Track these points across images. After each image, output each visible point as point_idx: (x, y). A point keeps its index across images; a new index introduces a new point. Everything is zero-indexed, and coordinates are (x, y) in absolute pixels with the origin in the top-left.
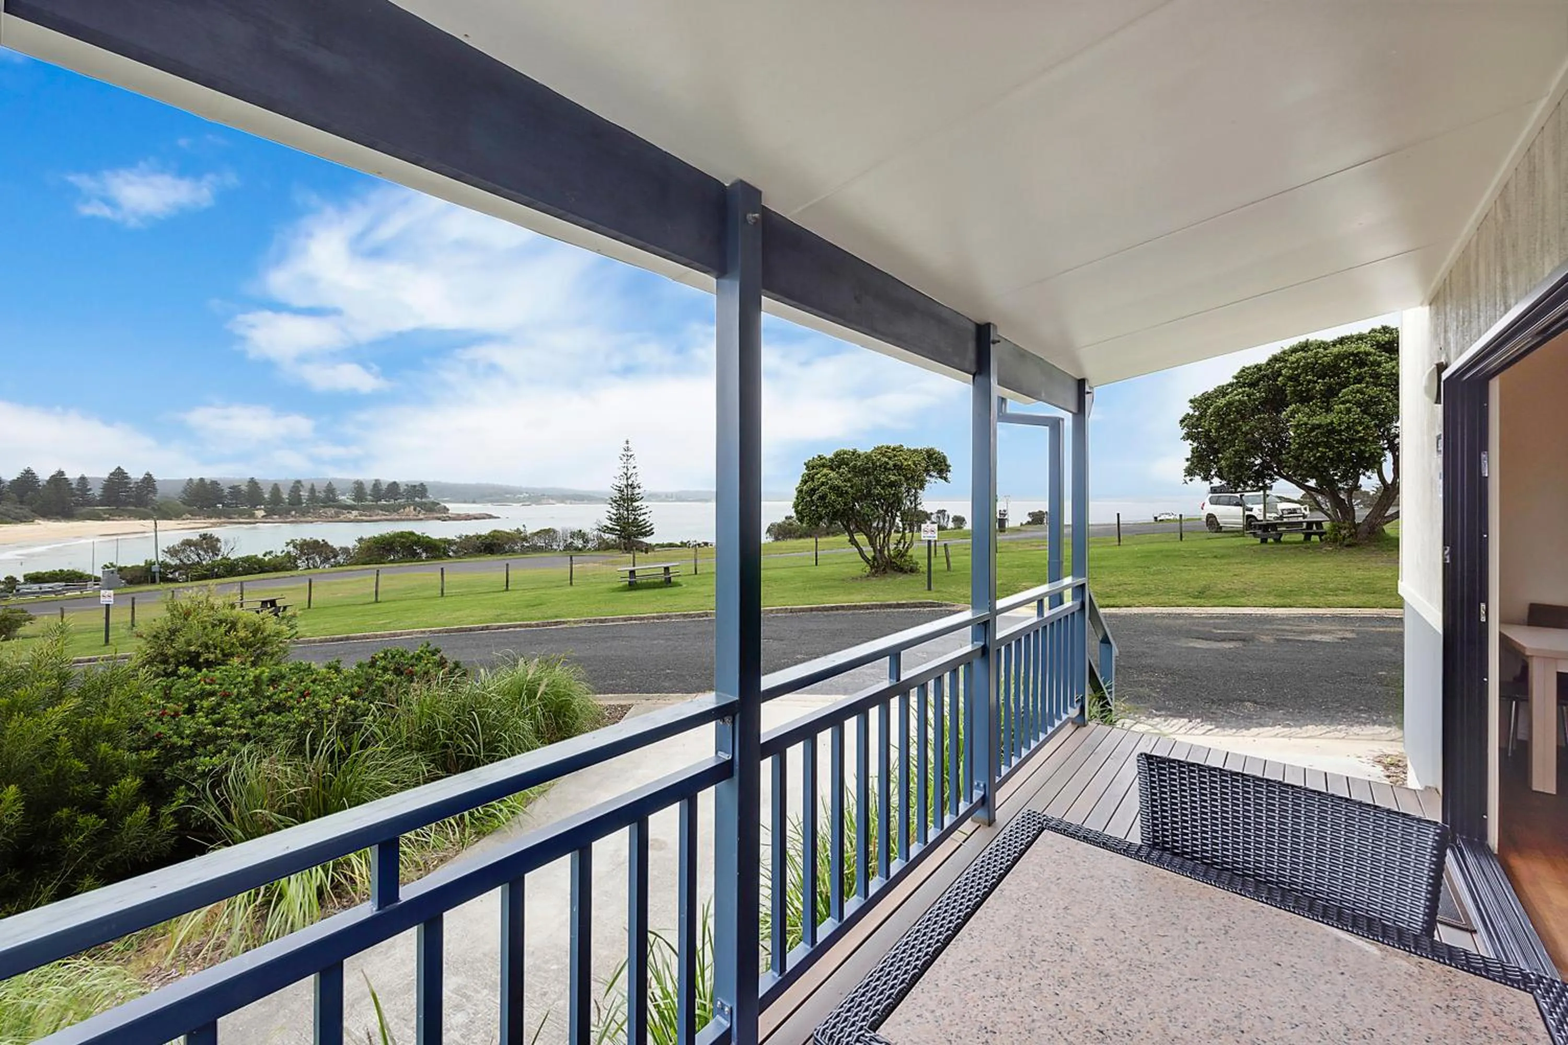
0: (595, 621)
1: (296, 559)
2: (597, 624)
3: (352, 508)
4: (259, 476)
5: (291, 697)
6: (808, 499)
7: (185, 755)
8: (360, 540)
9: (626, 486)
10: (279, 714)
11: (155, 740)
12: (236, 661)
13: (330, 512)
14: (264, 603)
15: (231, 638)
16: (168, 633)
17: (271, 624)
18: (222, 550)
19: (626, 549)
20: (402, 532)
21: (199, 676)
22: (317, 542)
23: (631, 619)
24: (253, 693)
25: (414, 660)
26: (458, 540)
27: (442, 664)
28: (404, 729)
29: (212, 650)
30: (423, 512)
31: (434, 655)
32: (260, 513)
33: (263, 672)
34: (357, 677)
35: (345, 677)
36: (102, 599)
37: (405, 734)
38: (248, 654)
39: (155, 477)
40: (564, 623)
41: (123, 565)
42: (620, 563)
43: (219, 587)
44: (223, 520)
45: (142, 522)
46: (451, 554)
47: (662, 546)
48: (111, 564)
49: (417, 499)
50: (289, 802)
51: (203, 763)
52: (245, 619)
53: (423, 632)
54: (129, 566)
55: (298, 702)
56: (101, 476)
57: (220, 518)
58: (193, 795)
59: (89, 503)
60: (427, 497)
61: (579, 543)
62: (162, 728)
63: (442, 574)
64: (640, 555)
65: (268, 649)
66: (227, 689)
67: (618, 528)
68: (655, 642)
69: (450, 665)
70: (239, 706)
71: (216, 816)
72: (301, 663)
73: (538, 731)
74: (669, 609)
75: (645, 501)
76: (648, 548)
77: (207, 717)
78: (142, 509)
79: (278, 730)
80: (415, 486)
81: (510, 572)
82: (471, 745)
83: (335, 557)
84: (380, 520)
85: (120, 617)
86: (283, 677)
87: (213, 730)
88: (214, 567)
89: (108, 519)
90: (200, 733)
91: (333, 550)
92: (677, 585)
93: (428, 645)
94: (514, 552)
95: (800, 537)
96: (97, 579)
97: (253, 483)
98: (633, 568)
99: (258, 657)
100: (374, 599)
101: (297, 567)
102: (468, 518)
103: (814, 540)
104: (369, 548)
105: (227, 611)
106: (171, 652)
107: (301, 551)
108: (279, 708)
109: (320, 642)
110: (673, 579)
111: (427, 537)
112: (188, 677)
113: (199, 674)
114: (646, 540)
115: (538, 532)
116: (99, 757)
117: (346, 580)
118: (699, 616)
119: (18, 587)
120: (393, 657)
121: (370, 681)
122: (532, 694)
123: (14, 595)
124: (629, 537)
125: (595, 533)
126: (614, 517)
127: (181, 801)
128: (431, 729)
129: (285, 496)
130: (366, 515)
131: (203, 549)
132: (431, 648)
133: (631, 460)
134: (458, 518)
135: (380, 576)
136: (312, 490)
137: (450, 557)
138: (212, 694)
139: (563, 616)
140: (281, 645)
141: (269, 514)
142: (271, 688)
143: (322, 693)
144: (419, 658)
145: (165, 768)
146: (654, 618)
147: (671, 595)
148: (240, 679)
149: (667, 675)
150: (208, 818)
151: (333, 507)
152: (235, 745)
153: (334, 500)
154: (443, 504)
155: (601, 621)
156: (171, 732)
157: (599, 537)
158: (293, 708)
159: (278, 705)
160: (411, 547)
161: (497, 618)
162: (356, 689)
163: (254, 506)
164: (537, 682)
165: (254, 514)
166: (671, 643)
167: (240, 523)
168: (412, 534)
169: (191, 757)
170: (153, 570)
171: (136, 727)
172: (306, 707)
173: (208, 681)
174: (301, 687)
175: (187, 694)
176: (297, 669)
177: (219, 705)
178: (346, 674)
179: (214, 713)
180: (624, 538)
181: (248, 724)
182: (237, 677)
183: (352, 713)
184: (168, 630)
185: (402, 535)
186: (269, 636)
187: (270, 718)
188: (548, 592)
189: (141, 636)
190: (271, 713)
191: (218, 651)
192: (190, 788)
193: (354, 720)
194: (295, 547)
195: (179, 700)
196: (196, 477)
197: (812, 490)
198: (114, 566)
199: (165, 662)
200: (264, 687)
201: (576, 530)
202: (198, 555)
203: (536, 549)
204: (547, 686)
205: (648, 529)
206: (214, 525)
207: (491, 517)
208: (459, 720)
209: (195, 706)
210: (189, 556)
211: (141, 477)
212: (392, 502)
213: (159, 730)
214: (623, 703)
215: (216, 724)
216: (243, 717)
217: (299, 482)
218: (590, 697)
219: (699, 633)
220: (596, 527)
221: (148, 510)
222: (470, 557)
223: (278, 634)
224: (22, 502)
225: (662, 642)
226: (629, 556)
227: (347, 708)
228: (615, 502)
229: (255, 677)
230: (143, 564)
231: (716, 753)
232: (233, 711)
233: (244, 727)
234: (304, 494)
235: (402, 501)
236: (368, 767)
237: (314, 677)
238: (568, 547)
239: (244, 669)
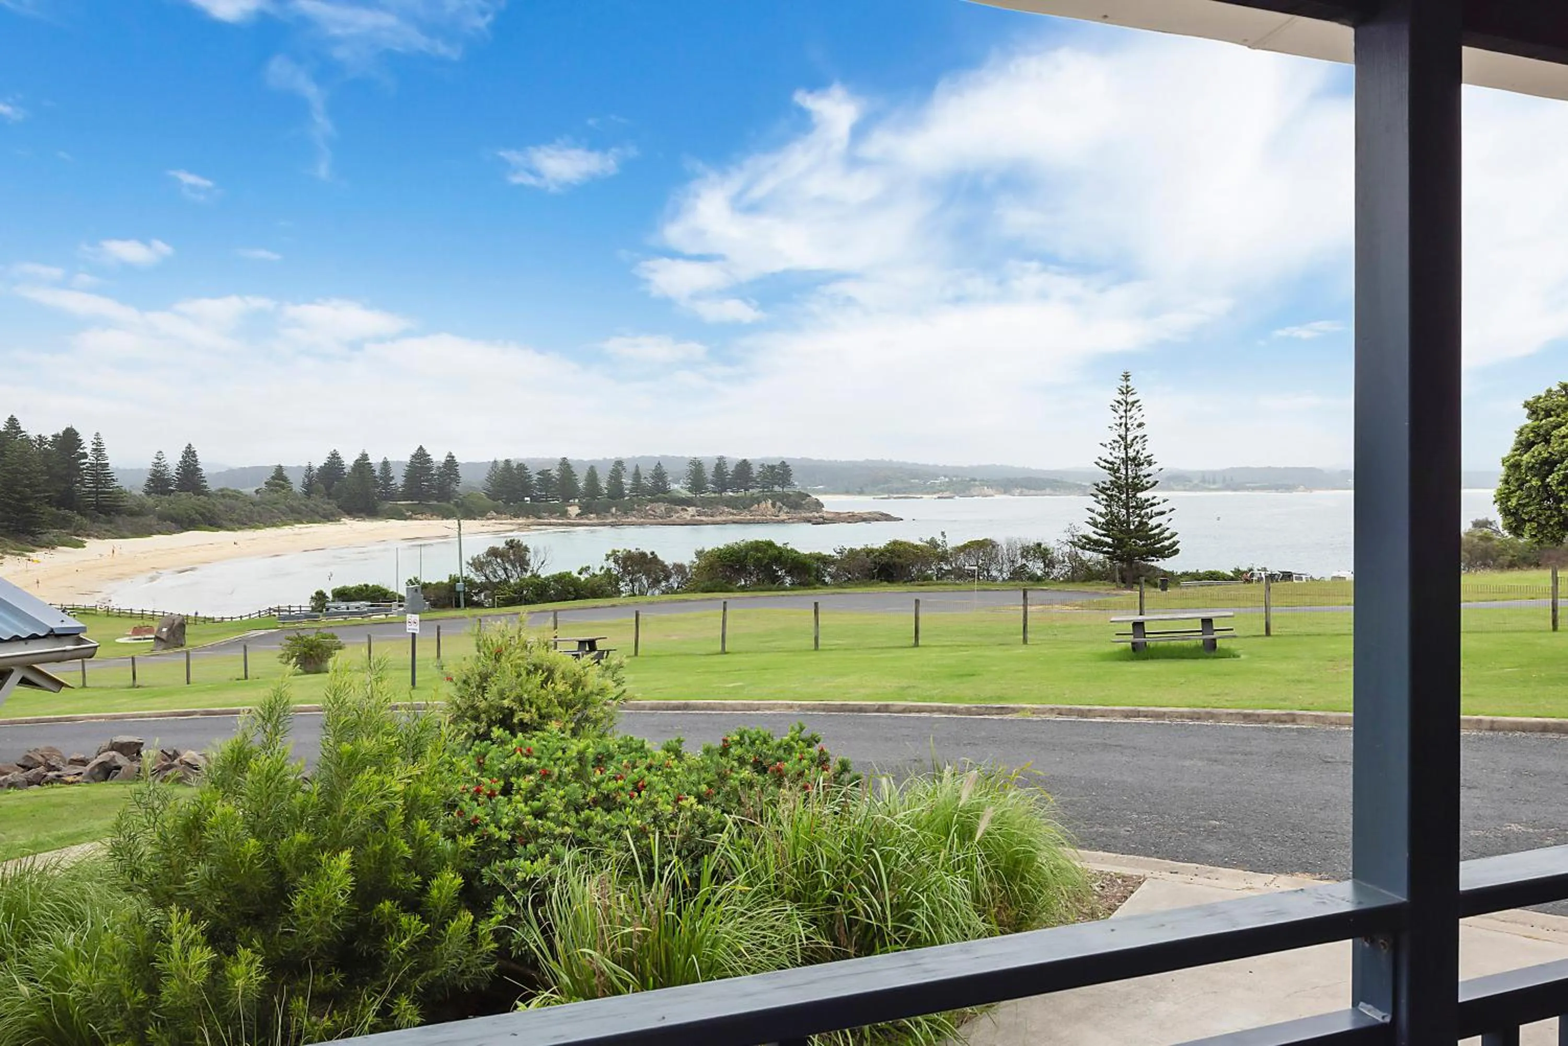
0: (1070, 712)
1: (617, 580)
2: (1073, 719)
3: (687, 502)
4: (574, 456)
5: (622, 789)
6: (1535, 482)
7: (504, 853)
8: (699, 554)
9: (1125, 461)
10: (608, 811)
11: (472, 826)
12: (553, 726)
13: (661, 508)
14: (582, 643)
15: (548, 692)
16: (478, 678)
17: (594, 678)
18: (532, 563)
19: (1123, 580)
20: (757, 542)
21: (515, 743)
22: (643, 555)
23: (1138, 714)
24: (578, 775)
25: (781, 752)
26: (838, 557)
27: (822, 762)
28: (770, 857)
29: (527, 707)
30: (785, 509)
31: (809, 746)
32: (574, 510)
33: (588, 747)
34: (705, 769)
35: (689, 769)
36: (408, 626)
37: (773, 872)
38: (567, 718)
39: (458, 460)
40: (1014, 710)
41: (427, 582)
42: (1116, 608)
43: (532, 616)
44: (531, 520)
45: (445, 521)
46: (827, 579)
47: (1196, 577)
48: (415, 579)
49: (777, 488)
50: (623, 946)
51: (524, 868)
52: (563, 666)
53: (791, 707)
54: (434, 582)
55: (631, 797)
56: (403, 460)
57: (528, 518)
58: (513, 912)
59: (391, 495)
60: (791, 485)
61: (1037, 568)
62: (479, 812)
63: (816, 612)
64: (1151, 593)
65: (590, 712)
66: (546, 765)
67: (1109, 540)
68: (1187, 763)
69: (834, 766)
70: (561, 792)
71: (538, 947)
72: (631, 739)
73: (977, 898)
74: (1213, 700)
75: (1163, 489)
76: (1167, 580)
77: (526, 802)
78: (444, 504)
79: (608, 835)
80: (772, 468)
81: (921, 615)
82: (871, 905)
83: (667, 578)
84: (725, 523)
85: (426, 651)
86: (611, 757)
87: (533, 823)
88: (522, 588)
89: (410, 518)
90: (518, 824)
91: (664, 567)
92: (1229, 654)
93: (802, 729)
94: (928, 578)
95: (1512, 565)
96: (402, 599)
97: (565, 464)
98: (1140, 618)
99: (578, 722)
100: (720, 648)
101: (620, 592)
102: (853, 518)
103: (1549, 573)
104: (711, 566)
105: (543, 652)
106: (483, 705)
107: (625, 568)
108: (608, 803)
109: (652, 709)
110: (1219, 643)
111: (792, 550)
112: (503, 742)
113: (514, 740)
114: (1165, 564)
115: (965, 547)
116: (417, 837)
117: (682, 615)
118: (1277, 719)
119: (327, 605)
120: (753, 743)
121: (723, 778)
122: (966, 833)
123: (325, 615)
124: (1128, 558)
125: (1067, 549)
126: (1100, 520)
127: (501, 917)
128: (809, 869)
129: (603, 485)
130: (705, 514)
131: (510, 561)
132: (805, 735)
133: (1134, 410)
134: (837, 518)
135: (728, 610)
136: (637, 475)
137: (825, 584)
138: (530, 771)
139: (1012, 699)
140: (606, 708)
141: (586, 510)
142: (598, 772)
143: (659, 787)
144: (789, 749)
145: (482, 868)
146: (1182, 716)
147: (1216, 675)
148: (560, 753)
149: (1212, 832)
150: (529, 947)
151: (663, 500)
152: (559, 848)
153: (666, 491)
154: (814, 497)
155: (1081, 714)
156: (488, 818)
157: (1074, 557)
158: (624, 805)
159: (607, 797)
160: (768, 567)
161: (902, 693)
162: (704, 788)
163: (567, 498)
164: (974, 812)
165: (567, 511)
166: (1217, 767)
167: (550, 524)
168: (770, 544)
169: (511, 858)
170: (458, 589)
171: (451, 806)
172: (641, 806)
173: (524, 751)
174: (633, 775)
175: (502, 766)
176: (627, 747)
177: (539, 787)
178: (690, 762)
179: (533, 798)
180: (1121, 560)
181: (573, 821)
182: (557, 750)
183: (701, 825)
184: (479, 674)
185: (757, 546)
186: (592, 693)
187: (599, 817)
188: (987, 653)
189: (451, 680)
190: (599, 809)
191: (534, 710)
192: (510, 901)
193: (703, 835)
194: (616, 561)
195: (493, 773)
196: (501, 459)
197: (1545, 462)
198: (418, 582)
199: (476, 718)
200: (590, 769)
201: (1032, 541)
202: (505, 569)
203: (961, 575)
204: (992, 821)
205: (1166, 543)
206: (521, 527)
207: (887, 518)
208: (852, 859)
209: (512, 785)
210: (495, 571)
211: (443, 460)
212: (742, 493)
213: (475, 813)
214: (1126, 871)
215: (539, 814)
216: (566, 811)
217: (619, 463)
218: (1069, 851)
219: (1279, 753)
220: (1066, 537)
221: (451, 505)
222: (856, 586)
223: (602, 691)
224: (329, 495)
225: (1200, 764)
226: (1132, 595)
227: (694, 815)
228: (1103, 490)
229: (579, 753)
230: (446, 581)
231: (1355, 1004)
232: (554, 798)
233: (568, 825)
234: (627, 481)
235: (755, 491)
236: (723, 914)
237: (648, 761)
238: (1019, 574)
239: (563, 739)
